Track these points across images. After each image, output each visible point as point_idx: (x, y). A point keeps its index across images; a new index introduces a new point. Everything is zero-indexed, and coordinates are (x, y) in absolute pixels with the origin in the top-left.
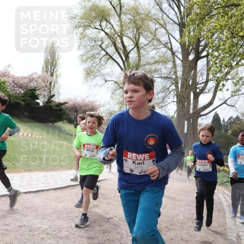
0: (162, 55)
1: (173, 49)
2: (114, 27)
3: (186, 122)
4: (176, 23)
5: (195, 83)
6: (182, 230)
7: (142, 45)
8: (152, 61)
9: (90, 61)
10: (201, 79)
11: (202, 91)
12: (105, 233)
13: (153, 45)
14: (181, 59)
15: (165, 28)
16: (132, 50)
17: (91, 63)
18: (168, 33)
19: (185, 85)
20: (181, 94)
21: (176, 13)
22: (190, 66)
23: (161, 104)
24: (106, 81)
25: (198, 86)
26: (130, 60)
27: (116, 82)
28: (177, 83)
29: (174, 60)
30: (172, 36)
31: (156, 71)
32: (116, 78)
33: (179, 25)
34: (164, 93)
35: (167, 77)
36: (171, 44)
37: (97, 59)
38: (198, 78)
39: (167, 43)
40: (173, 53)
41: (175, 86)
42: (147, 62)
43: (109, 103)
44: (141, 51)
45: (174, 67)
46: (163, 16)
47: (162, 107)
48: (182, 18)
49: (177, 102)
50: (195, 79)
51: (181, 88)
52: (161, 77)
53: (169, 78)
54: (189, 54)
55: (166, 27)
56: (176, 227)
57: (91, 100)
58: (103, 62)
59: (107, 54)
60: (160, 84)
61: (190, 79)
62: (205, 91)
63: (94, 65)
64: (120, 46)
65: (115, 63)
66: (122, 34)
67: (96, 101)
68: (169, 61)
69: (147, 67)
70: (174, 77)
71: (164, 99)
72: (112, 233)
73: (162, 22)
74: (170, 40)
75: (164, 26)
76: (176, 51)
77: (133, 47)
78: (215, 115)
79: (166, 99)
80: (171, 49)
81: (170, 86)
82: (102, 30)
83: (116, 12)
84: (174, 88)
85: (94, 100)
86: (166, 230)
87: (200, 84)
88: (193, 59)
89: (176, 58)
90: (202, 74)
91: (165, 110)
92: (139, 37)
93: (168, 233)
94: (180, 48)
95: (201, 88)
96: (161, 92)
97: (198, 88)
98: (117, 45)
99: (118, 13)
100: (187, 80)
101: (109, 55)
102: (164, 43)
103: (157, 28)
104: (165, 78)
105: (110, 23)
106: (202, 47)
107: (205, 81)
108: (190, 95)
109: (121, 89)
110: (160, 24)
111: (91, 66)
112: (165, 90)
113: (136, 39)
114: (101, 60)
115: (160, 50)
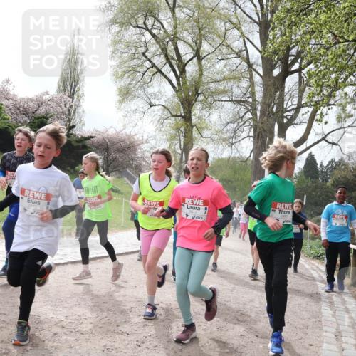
0: (234, 68)
1: (250, 60)
2: (165, 26)
4: (255, 21)
5: (281, 109)
7: (205, 54)
8: (218, 77)
9: (129, 77)
10: (290, 104)
11: (291, 121)
13: (221, 54)
14: (261, 73)
15: (239, 29)
16: (190, 60)
17: (130, 80)
18: (242, 35)
19: (267, 113)
20: (260, 125)
21: (255, 7)
22: (274, 85)
23: (231, 140)
24: (151, 106)
25: (285, 115)
26: (187, 75)
27: (165, 107)
28: (256, 109)
29: (251, 75)
30: (248, 39)
32: (165, 101)
33: (259, 24)
34: (236, 124)
35: (241, 101)
36: (247, 52)
37: (138, 74)
38: (285, 102)
39: (241, 51)
40: (250, 66)
42: (212, 79)
43: (155, 138)
44: (203, 63)
45: (250, 86)
46: (236, 10)
47: (232, 144)
48: (264, 15)
49: (254, 137)
50: (281, 103)
51: (260, 117)
52: (231, 101)
53: (244, 102)
54: (273, 67)
57: (128, 133)
58: (146, 78)
59: (153, 66)
60: (229, 111)
61: (275, 104)
62: (296, 122)
63: (134, 82)
64: (173, 54)
65: (164, 79)
66: (175, 37)
67: (136, 135)
68: (243, 77)
69: (211, 85)
70: (250, 100)
71: (235, 132)
73: (235, 20)
74: (245, 46)
75: (237, 26)
76: (255, 63)
77: (192, 55)
78: (309, 157)
79: (239, 133)
80: (247, 60)
81: (245, 114)
82: (147, 29)
83: (169, 5)
84: (251, 116)
85: (133, 133)
86: (234, 321)
87: (289, 111)
88: (278, 75)
89: (254, 73)
90: (291, 97)
91: (236, 149)
92: (201, 43)
93: (237, 326)
94: (260, 58)
95: (289, 117)
96: (231, 123)
97: (286, 117)
98: (169, 53)
99: (171, 6)
100: (269, 105)
101: (156, 67)
102: (237, 50)
103: (227, 28)
104: (238, 102)
105: (159, 21)
106: (293, 58)
107: (295, 106)
108: (273, 127)
109: (173, 118)
110: (232, 23)
111: (130, 84)
112: (238, 119)
113: (196, 43)
114: (144, 74)
115: (231, 61)
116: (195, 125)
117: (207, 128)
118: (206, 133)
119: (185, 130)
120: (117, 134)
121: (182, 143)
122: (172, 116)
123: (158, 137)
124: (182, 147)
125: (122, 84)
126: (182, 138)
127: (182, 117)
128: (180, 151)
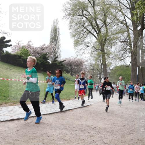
0: (121, 28)
1: (127, 24)
3: (137, 68)
4: (128, 8)
6: (138, 134)
7: (108, 23)
8: (114, 32)
9: (78, 36)
12: (92, 136)
13: (115, 23)
14: (132, 29)
16: (102, 27)
17: (78, 37)
18: (123, 14)
19: (136, 46)
20: (134, 51)
21: (128, 2)
22: (138, 34)
23: (121, 58)
24: (88, 47)
25: (144, 46)
27: (94, 47)
28: (131, 44)
30: (126, 16)
31: (117, 38)
32: (93, 44)
33: (130, 9)
34: (123, 51)
35: (125, 42)
36: (126, 21)
37: (82, 34)
38: (144, 41)
39: (123, 21)
40: (127, 27)
41: (130, 47)
42: (112, 33)
43: (90, 59)
44: (108, 27)
45: (128, 35)
46: (120, 4)
47: (122, 60)
48: (131, 5)
49: (131, 56)
51: (133, 48)
52: (121, 42)
53: (126, 42)
54: (137, 26)
55: (122, 11)
56: (134, 132)
57: (79, 58)
58: (85, 36)
59: (87, 30)
60: (120, 46)
63: (80, 37)
64: (95, 25)
65: (92, 35)
66: (95, 18)
67: (82, 59)
68: (125, 32)
69: (111, 36)
70: (129, 41)
71: (123, 54)
72: (95, 137)
73: (120, 8)
74: (125, 19)
75: (121, 11)
76: (129, 25)
77: (103, 24)
79: (125, 55)
80: (126, 24)
81: (127, 47)
82: (84, 16)
83: (92, 5)
84: (129, 48)
86: (128, 134)
89: (129, 29)
91: (124, 62)
92: (106, 19)
93: (129, 136)
94: (132, 23)
96: (121, 51)
97: (144, 47)
98: (93, 24)
100: (137, 43)
102: (121, 21)
103: (116, 12)
104: (124, 42)
105: (88, 12)
109: (97, 51)
110: (119, 10)
111: (78, 39)
112: (124, 49)
113: (104, 20)
114: (84, 34)
115: (119, 26)
116: (106, 53)
117: (111, 54)
118: (111, 56)
119: (102, 55)
120: (75, 59)
121: (101, 60)
122: (97, 50)
123: (91, 59)
124: (101, 62)
125: (75, 39)
126: (101, 59)
127: (101, 50)
128: (101, 64)
